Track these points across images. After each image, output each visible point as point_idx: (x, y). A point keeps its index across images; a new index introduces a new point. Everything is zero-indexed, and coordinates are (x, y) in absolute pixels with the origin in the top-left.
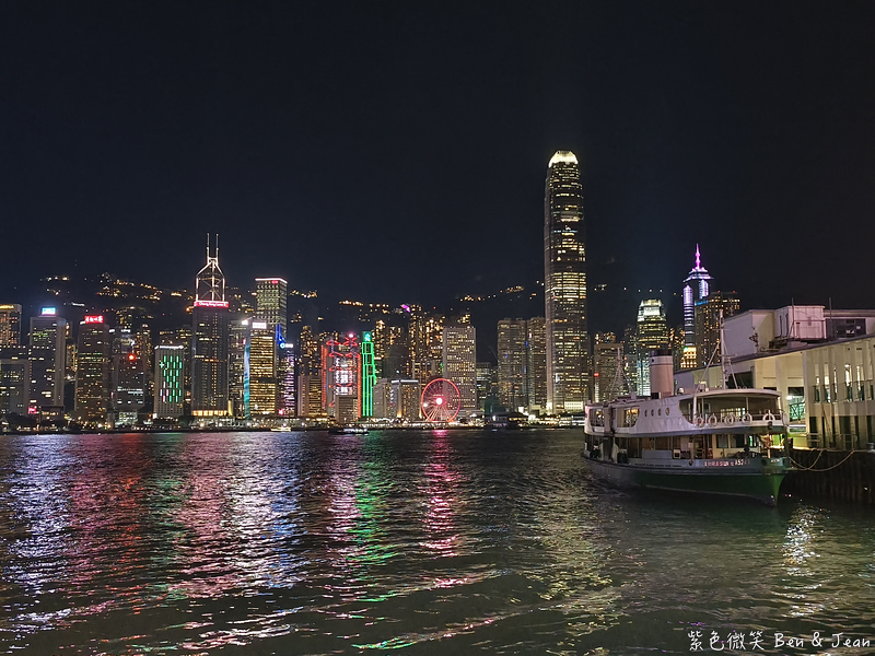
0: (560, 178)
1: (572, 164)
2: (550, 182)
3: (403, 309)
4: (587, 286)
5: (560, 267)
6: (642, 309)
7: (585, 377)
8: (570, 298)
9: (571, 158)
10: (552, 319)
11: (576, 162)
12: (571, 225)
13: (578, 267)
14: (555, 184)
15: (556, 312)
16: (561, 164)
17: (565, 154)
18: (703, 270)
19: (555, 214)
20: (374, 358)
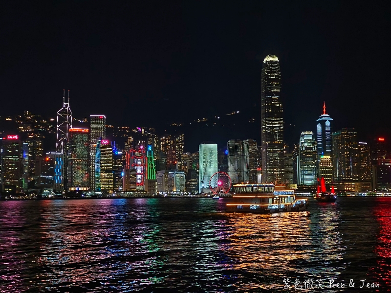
0: (271, 69)
1: (276, 62)
2: (265, 71)
3: (137, 130)
4: (284, 125)
5: (271, 115)
6: (303, 136)
7: (283, 171)
8: (276, 131)
9: (276, 59)
10: (266, 141)
11: (278, 61)
12: (276, 93)
13: (280, 115)
14: (268, 72)
15: (269, 138)
16: (271, 62)
17: (272, 57)
18: (327, 115)
19: (268, 87)
20: (153, 159)
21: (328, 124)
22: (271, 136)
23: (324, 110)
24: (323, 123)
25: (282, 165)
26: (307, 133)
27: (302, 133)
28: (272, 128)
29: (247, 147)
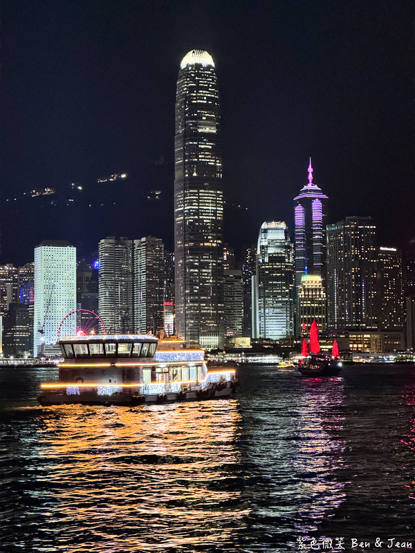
0: (197, 82)
1: (209, 67)
2: (183, 86)
4: (224, 206)
5: (196, 184)
6: (265, 231)
7: (221, 309)
8: (207, 219)
9: (206, 59)
10: (185, 242)
11: (213, 65)
12: (209, 136)
13: (215, 184)
14: (191, 89)
15: (191, 234)
16: (198, 66)
17: (200, 54)
18: (316, 187)
19: (190, 123)
21: (317, 206)
22: (195, 231)
23: (310, 176)
24: (307, 204)
25: (220, 295)
26: (273, 224)
27: (264, 226)
28: (197, 213)
29: (141, 255)
